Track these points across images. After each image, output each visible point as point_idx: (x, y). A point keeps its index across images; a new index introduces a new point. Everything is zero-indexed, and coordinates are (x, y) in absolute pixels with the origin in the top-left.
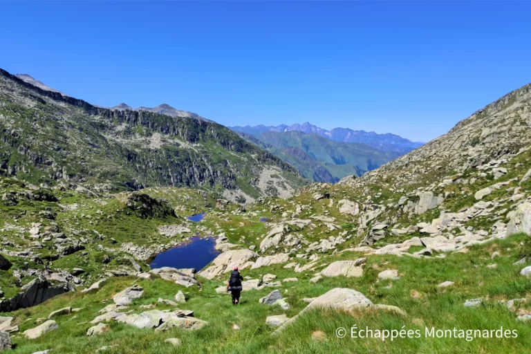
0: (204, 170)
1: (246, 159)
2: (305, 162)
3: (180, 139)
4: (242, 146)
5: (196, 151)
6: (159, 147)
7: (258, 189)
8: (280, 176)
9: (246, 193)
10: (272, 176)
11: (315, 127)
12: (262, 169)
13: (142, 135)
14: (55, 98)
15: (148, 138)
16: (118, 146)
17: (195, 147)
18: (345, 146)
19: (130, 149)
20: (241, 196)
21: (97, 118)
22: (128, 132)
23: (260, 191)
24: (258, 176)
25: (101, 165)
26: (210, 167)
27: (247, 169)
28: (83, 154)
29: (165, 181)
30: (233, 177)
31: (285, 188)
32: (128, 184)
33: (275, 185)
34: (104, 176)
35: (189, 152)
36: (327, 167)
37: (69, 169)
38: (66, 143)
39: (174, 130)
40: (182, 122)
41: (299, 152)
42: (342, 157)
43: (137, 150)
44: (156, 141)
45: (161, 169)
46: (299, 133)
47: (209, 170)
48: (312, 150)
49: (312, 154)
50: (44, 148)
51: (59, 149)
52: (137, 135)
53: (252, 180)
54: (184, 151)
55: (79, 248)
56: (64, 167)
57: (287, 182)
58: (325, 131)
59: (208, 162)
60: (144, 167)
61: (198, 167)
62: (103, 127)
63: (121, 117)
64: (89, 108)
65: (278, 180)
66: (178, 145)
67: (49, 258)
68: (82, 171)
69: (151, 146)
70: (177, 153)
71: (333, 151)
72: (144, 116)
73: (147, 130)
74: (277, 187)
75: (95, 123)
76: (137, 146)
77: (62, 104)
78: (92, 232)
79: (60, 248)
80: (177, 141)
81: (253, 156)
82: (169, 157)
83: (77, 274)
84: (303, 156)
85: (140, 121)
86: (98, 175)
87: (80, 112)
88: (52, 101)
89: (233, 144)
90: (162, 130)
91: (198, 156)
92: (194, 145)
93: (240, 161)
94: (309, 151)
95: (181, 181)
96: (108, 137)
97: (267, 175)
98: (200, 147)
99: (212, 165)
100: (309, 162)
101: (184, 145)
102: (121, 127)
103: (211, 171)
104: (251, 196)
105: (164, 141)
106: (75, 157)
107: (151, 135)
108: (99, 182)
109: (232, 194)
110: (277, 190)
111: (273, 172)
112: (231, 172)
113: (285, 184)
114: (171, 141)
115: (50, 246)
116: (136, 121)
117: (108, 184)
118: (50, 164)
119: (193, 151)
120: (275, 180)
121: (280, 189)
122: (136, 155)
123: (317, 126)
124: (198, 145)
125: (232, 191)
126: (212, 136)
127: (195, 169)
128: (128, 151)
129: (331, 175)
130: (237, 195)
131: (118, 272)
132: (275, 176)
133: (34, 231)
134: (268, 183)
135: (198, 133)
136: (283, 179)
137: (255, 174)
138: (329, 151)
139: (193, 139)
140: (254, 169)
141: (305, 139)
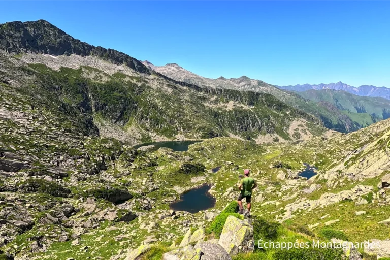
0: (255, 122)
1: (282, 115)
2: (332, 111)
3: (244, 104)
4: (281, 106)
5: (252, 110)
6: (231, 109)
7: (288, 134)
8: (304, 126)
9: (280, 136)
10: (298, 126)
11: (346, 84)
12: (293, 121)
13: (223, 102)
14: (182, 85)
15: (226, 104)
16: (210, 109)
17: (251, 108)
18: (366, 99)
19: (216, 111)
20: (277, 138)
21: (202, 94)
22: (216, 101)
23: (289, 135)
24: (289, 125)
25: (198, 123)
26: (259, 120)
27: (282, 121)
28: (191, 117)
29: (233, 128)
30: (273, 126)
31: (306, 133)
32: (210, 133)
33: (299, 131)
34: (200, 129)
35: (248, 111)
36: (349, 115)
37: (183, 127)
38: (183, 113)
39: (241, 99)
40: (246, 94)
41: (329, 104)
42: (363, 107)
43: (220, 111)
44: (230, 106)
45: (231, 121)
46: (332, 90)
47: (258, 122)
48: (340, 102)
49: (340, 104)
50: (173, 116)
51: (180, 116)
52: (221, 102)
53: (285, 128)
54: (245, 111)
55: (157, 189)
56: (182, 125)
57: (308, 130)
58: (353, 87)
59: (258, 117)
60: (223, 121)
61: (252, 120)
62: (204, 99)
63: (214, 92)
64: (198, 88)
65: (302, 128)
66: (242, 107)
67: (146, 193)
68: (189, 127)
69: (227, 109)
70: (241, 112)
71: (356, 103)
72: (225, 92)
73: (226, 100)
74: (300, 133)
75: (200, 97)
76: (220, 109)
77: (185, 88)
78: (164, 182)
79: (150, 189)
80: (242, 105)
81: (288, 113)
82: (236, 114)
83: (154, 199)
84: (332, 107)
85: (223, 95)
86: (196, 129)
87: (193, 91)
88: (181, 87)
89: (275, 106)
90: (234, 99)
91: (253, 113)
92: (251, 107)
93: (278, 116)
94: (338, 103)
95: (242, 128)
96: (206, 104)
97: (295, 125)
98: (255, 108)
99: (260, 119)
100: (335, 111)
101: (246, 107)
102: (213, 99)
103: (260, 123)
104: (283, 138)
105: (234, 106)
106: (187, 120)
107: (228, 102)
108: (196, 132)
109: (271, 136)
110: (300, 135)
111: (300, 123)
112: (272, 123)
113: (307, 131)
114: (238, 105)
115: (147, 188)
116: (221, 94)
117: (201, 134)
118: (175, 123)
119: (250, 111)
120: (300, 128)
121: (302, 134)
122: (219, 114)
123: (348, 84)
124: (254, 107)
125: (271, 134)
126: (262, 101)
127: (251, 122)
128: (215, 112)
129: (351, 120)
130: (274, 137)
131: (166, 200)
132: (301, 126)
133: (144, 181)
134: (295, 130)
135: (254, 100)
136: (306, 128)
137: (287, 124)
138: (353, 103)
139: (250, 104)
140: (287, 121)
141: (335, 95)
